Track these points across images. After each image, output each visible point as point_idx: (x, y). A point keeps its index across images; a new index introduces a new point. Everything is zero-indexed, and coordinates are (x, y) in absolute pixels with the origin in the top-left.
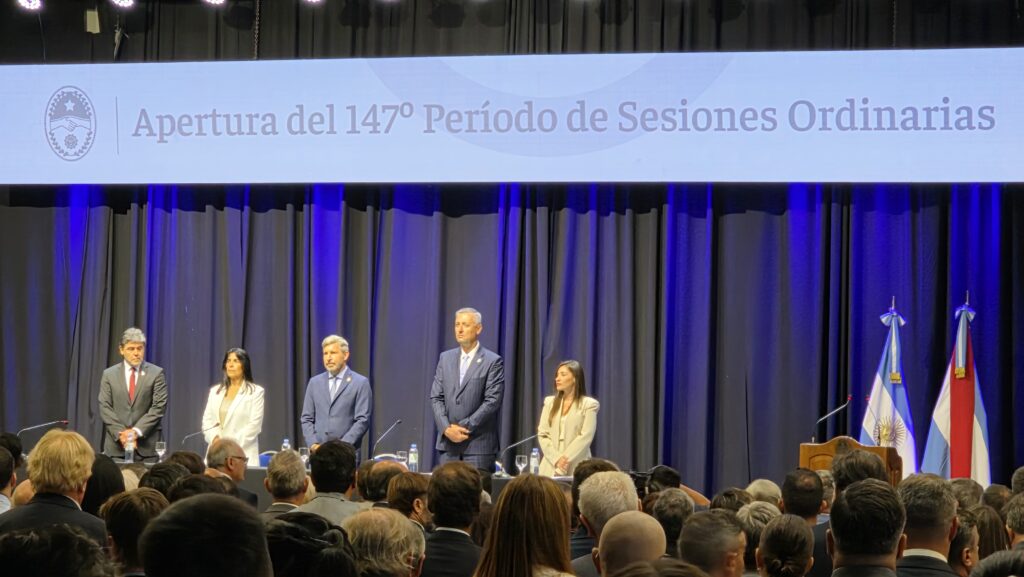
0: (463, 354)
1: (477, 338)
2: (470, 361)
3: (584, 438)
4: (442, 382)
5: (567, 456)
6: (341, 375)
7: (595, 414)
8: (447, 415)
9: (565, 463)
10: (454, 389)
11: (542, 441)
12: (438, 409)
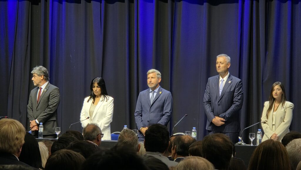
0: (221, 78)
1: (228, 70)
2: (224, 82)
3: (286, 124)
4: (209, 93)
5: (276, 133)
6: (156, 90)
7: (291, 110)
8: (213, 111)
9: (276, 137)
10: (217, 97)
11: (264, 126)
12: (208, 108)
